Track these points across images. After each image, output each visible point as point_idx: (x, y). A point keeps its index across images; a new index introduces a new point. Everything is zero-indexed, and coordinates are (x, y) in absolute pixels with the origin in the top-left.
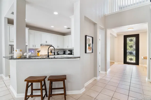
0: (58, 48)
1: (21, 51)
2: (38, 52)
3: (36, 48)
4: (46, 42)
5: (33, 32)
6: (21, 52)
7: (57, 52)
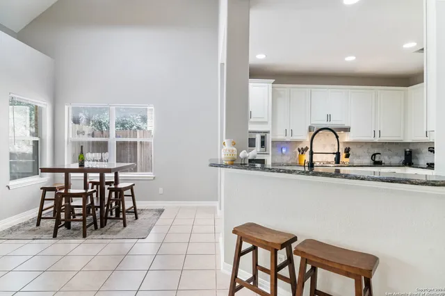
0: (377, 140)
1: (234, 144)
2: (299, 151)
3: (295, 138)
4: (329, 117)
5: (286, 88)
6: (234, 149)
7: (375, 155)
